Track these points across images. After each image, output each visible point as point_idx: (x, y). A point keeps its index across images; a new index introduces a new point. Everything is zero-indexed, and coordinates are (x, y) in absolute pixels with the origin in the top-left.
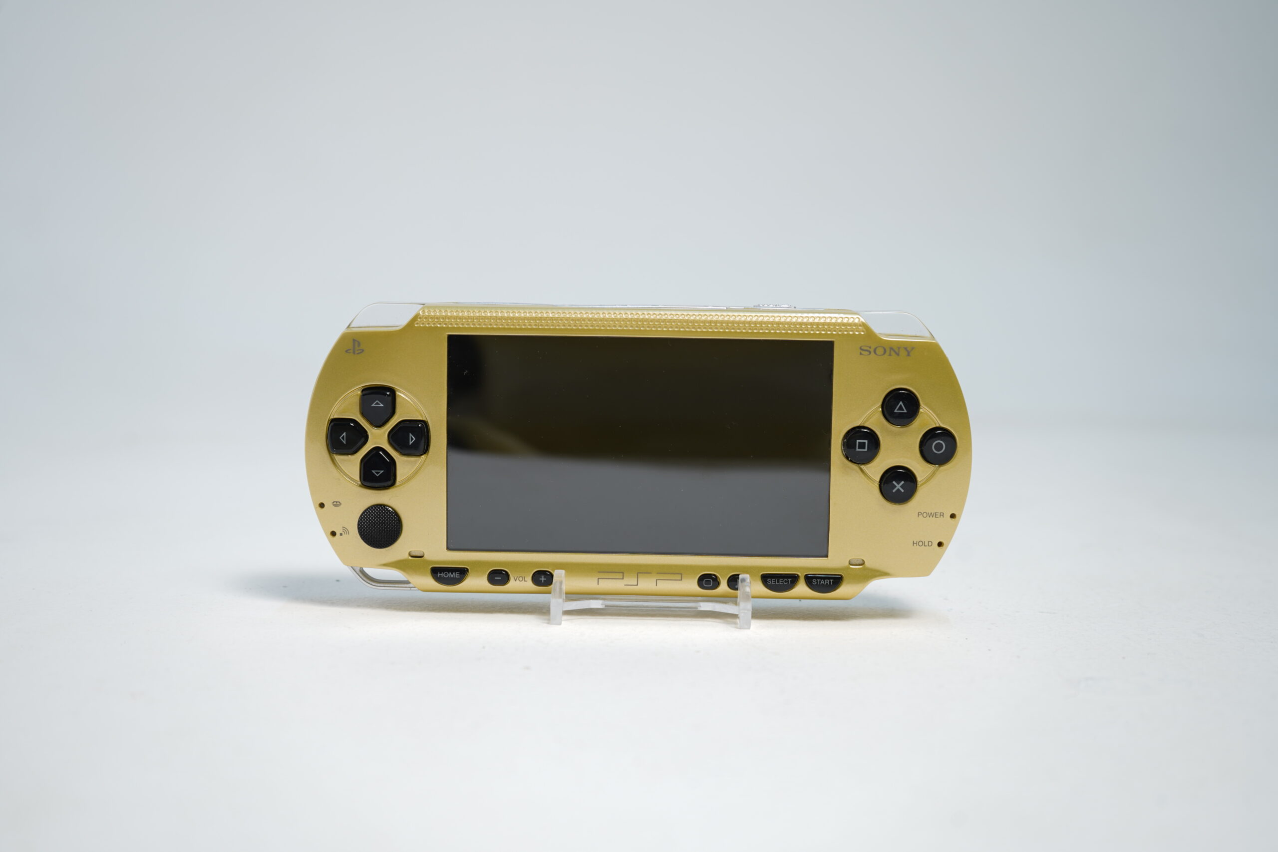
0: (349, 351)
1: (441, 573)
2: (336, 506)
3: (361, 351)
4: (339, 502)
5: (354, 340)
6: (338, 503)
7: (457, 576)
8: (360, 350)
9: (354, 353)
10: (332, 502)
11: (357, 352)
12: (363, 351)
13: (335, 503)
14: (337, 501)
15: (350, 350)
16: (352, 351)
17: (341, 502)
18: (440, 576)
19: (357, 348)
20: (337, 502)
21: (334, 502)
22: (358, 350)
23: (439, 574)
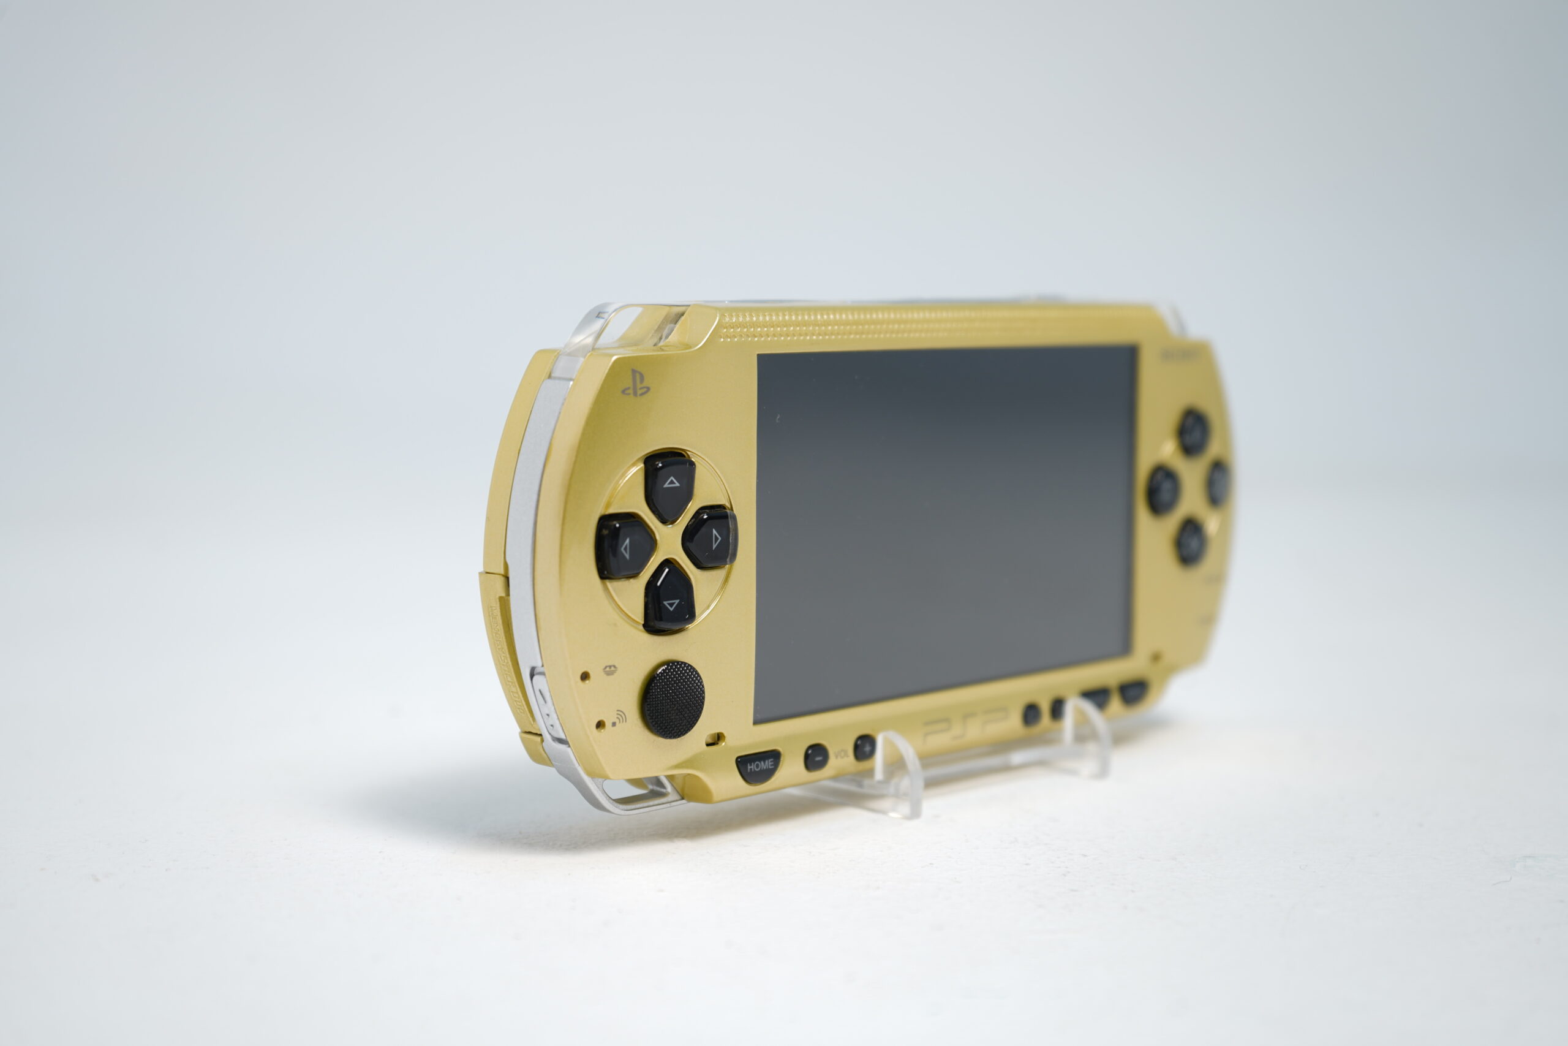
0: (627, 392)
1: (751, 765)
2: (609, 674)
3: (645, 390)
4: (614, 666)
5: (634, 372)
6: (613, 668)
7: (771, 765)
8: (644, 388)
9: (635, 394)
10: (604, 667)
11: (639, 392)
12: (648, 389)
13: (608, 669)
14: (611, 664)
15: (629, 388)
16: (631, 391)
17: (617, 666)
18: (751, 769)
19: (639, 386)
20: (610, 667)
21: (606, 667)
22: (641, 389)
23: (749, 767)
